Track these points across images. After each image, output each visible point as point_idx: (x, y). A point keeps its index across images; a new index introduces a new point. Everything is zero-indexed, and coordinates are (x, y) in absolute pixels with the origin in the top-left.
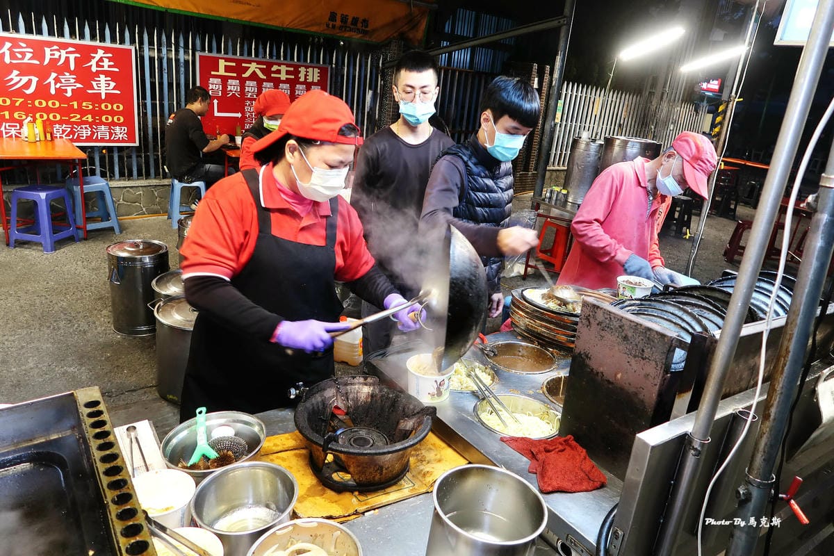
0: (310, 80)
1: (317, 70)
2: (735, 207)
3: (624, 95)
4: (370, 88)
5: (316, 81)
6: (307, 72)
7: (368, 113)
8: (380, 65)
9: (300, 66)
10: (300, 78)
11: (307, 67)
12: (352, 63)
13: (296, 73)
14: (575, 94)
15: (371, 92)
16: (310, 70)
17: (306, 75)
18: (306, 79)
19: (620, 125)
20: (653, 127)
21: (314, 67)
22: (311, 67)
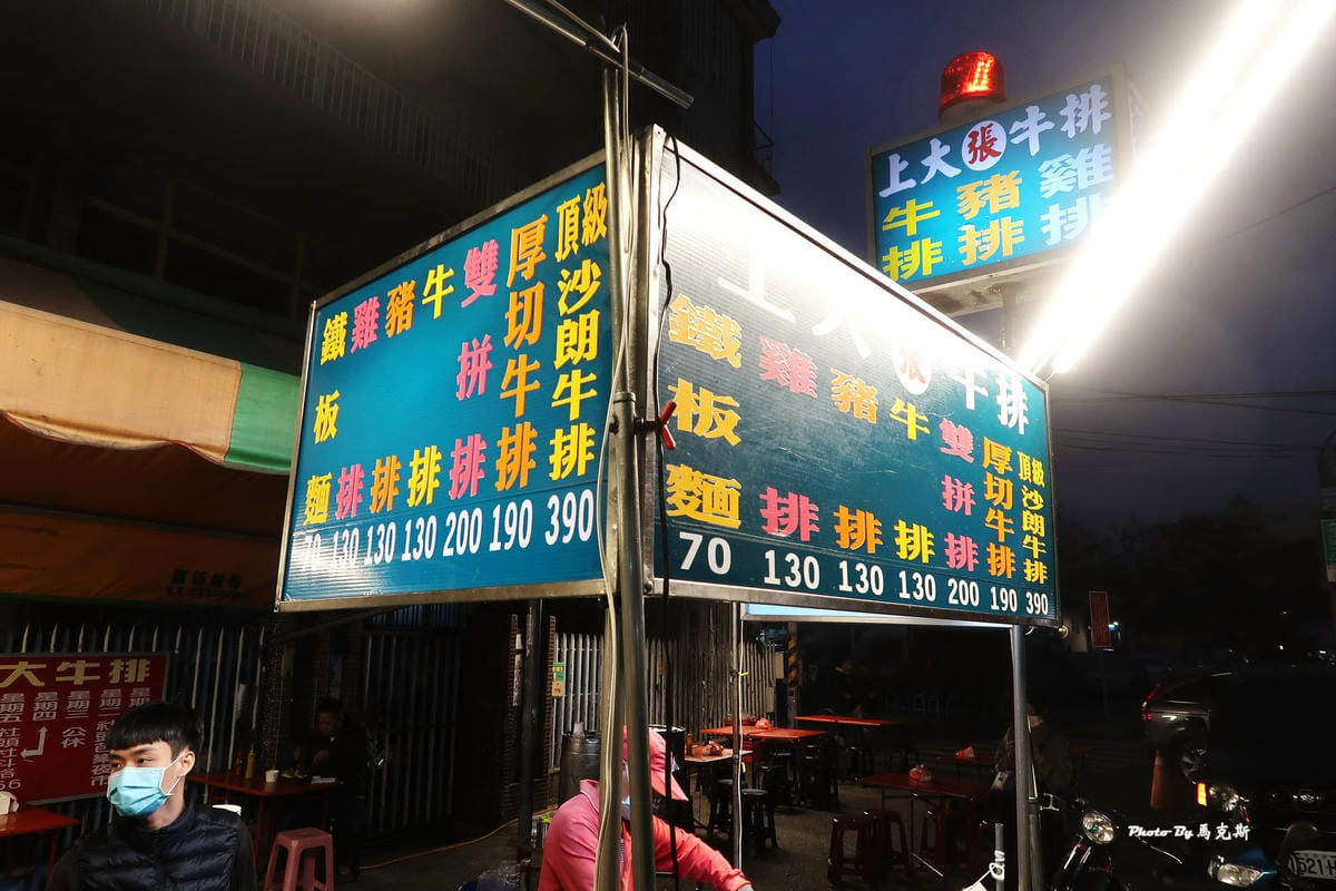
0: (130, 678)
1: (144, 663)
2: (836, 789)
3: (654, 642)
4: (241, 681)
5: (141, 679)
6: (126, 666)
7: (237, 721)
8: (261, 643)
9: (112, 659)
10: (111, 678)
11: (125, 659)
12: (210, 644)
13: (105, 670)
14: (581, 650)
15: (242, 687)
16: (132, 663)
17: (123, 673)
18: (122, 678)
19: (656, 687)
20: (704, 683)
21: (138, 658)
22: (133, 658)
